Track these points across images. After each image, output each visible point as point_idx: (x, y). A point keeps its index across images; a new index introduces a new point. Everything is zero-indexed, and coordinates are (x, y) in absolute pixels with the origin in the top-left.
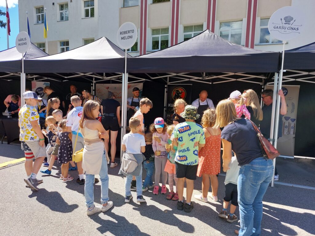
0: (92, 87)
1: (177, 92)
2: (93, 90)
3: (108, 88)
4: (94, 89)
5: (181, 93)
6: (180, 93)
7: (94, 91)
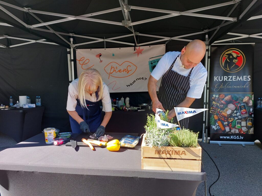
0: (69, 55)
1: (229, 57)
2: (71, 60)
3: (100, 56)
4: (72, 58)
5: (236, 58)
6: (234, 58)
7: (73, 62)
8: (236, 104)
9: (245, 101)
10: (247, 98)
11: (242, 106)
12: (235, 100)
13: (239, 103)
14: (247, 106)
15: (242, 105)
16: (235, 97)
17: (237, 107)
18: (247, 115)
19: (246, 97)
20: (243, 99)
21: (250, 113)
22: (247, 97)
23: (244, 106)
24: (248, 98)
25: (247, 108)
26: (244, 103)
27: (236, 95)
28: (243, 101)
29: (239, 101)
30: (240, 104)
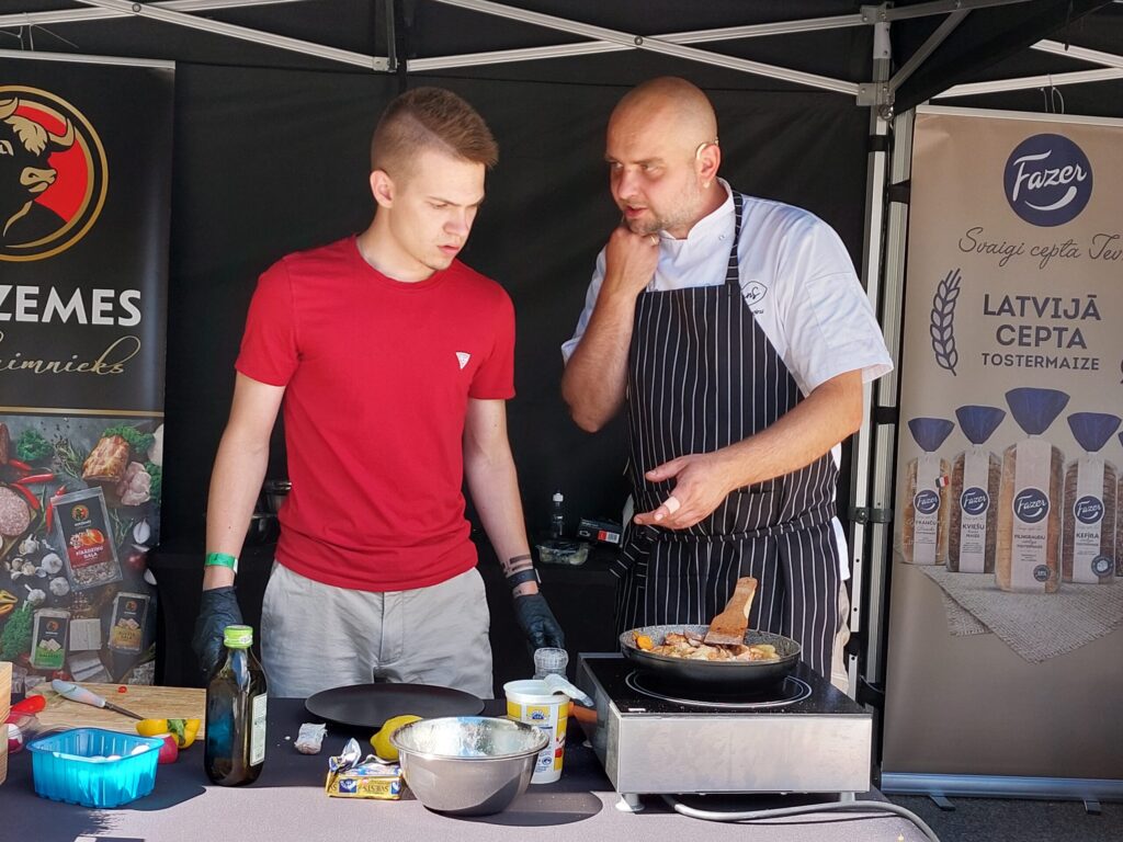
8: (34, 490)
9: (98, 468)
10: (113, 452)
11: (80, 508)
12: (27, 463)
13: (55, 481)
14: (110, 509)
15: (77, 497)
16: (30, 436)
17: (39, 512)
18: (108, 574)
19: (108, 443)
20: (86, 455)
21: (132, 559)
22: (116, 442)
23: (92, 504)
24: (121, 447)
25: (112, 522)
26: (91, 483)
27: (39, 427)
28: (88, 471)
29: (55, 467)
30: (65, 492)
